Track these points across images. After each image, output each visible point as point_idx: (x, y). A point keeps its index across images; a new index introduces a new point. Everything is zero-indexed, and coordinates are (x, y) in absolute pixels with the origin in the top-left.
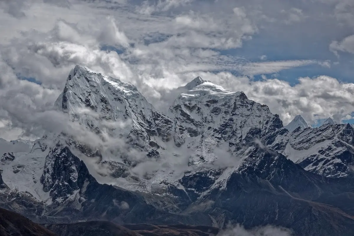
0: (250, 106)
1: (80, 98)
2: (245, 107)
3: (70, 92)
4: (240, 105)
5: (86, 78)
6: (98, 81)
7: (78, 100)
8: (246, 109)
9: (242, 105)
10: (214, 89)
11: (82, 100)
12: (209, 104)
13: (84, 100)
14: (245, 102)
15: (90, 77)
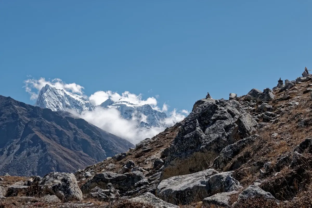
0: (154, 114)
1: (53, 105)
2: (151, 114)
3: (46, 100)
4: (148, 113)
5: (54, 92)
6: (63, 94)
7: (52, 106)
8: (152, 115)
9: (149, 113)
10: (129, 103)
11: (54, 106)
12: (127, 112)
13: (55, 106)
14: (151, 111)
15: (57, 92)
